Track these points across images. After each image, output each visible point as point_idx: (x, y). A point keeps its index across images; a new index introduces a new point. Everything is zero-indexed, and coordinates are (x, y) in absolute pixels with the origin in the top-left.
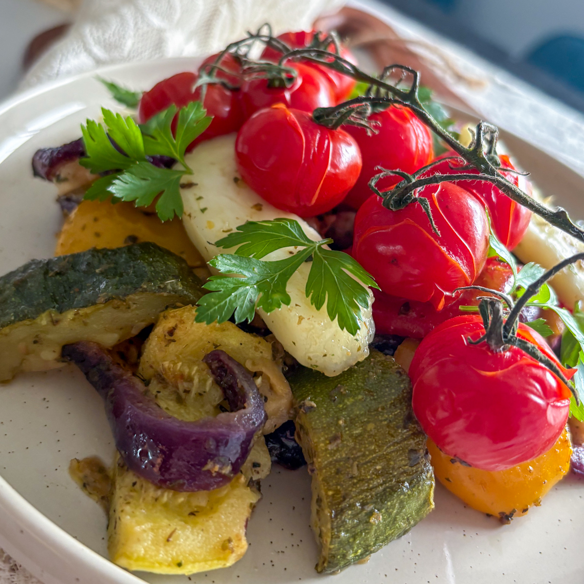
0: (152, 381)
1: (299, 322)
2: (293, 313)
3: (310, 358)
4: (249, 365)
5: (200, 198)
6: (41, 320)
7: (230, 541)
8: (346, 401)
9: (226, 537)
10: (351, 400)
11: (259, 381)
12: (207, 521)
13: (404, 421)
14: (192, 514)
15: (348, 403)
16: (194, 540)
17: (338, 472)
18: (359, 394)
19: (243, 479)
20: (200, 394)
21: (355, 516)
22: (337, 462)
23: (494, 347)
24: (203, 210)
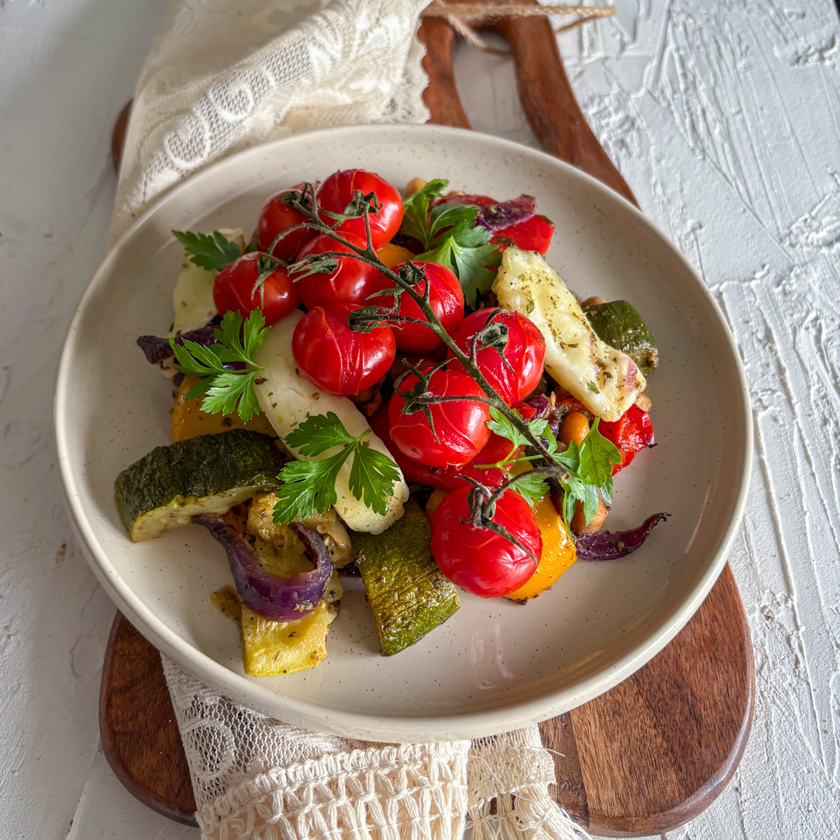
0: (256, 541)
1: (345, 512)
2: (340, 506)
3: (358, 527)
4: (319, 529)
5: (271, 394)
6: (173, 505)
7: (315, 652)
8: (387, 552)
9: (313, 650)
10: (391, 551)
11: (327, 542)
12: (300, 641)
13: (428, 562)
14: (291, 635)
15: (388, 554)
16: (292, 656)
17: (383, 600)
18: (396, 546)
19: (324, 606)
20: (291, 547)
21: (398, 626)
22: (383, 594)
23: (475, 526)
24: (275, 405)
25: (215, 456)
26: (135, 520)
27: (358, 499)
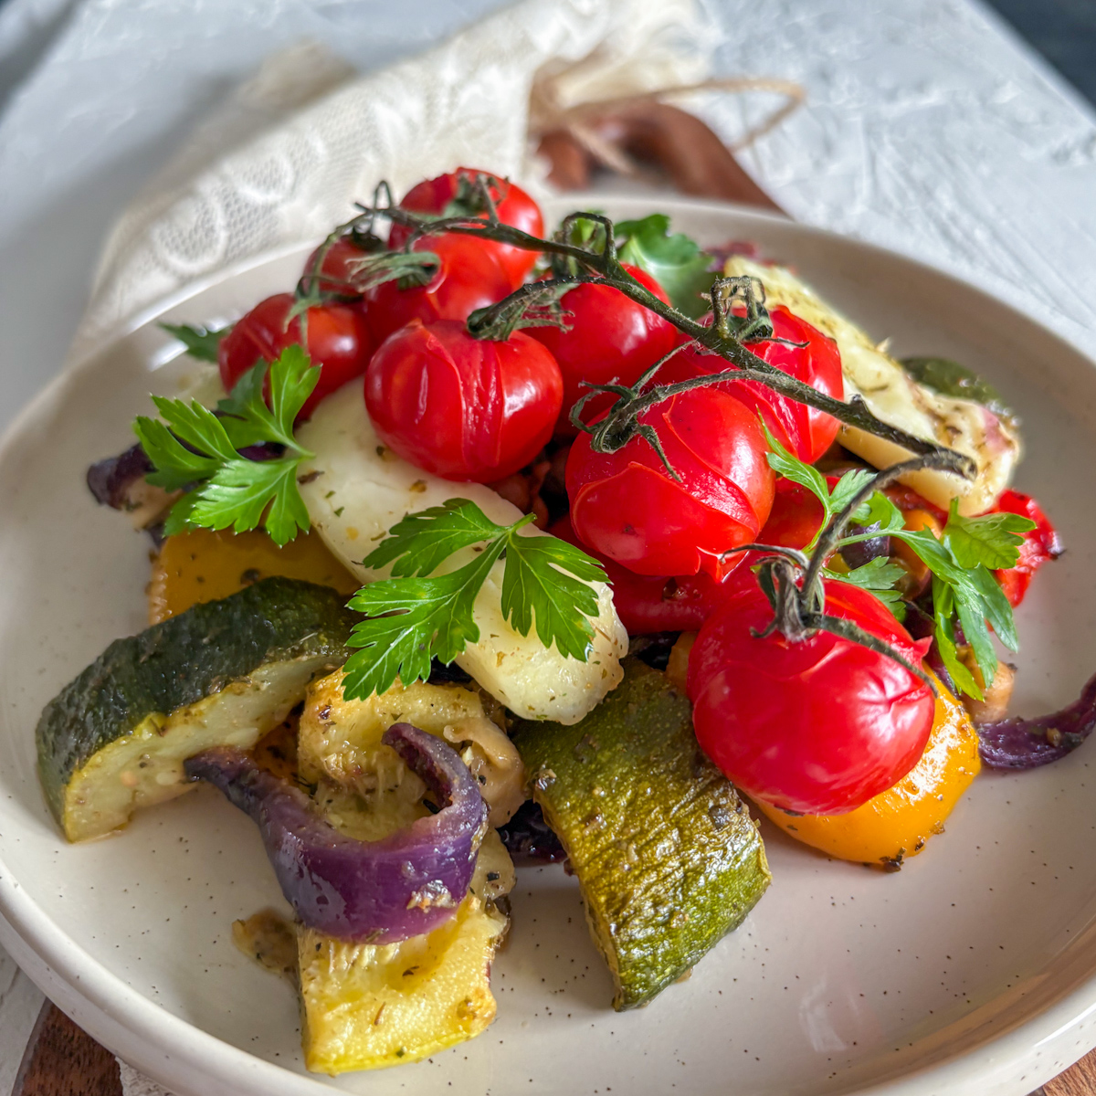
0: (319, 786)
1: (500, 663)
2: (487, 650)
3: (531, 708)
4: (449, 734)
5: (331, 494)
6: (141, 734)
7: (467, 1001)
8: (599, 757)
9: (461, 997)
10: (608, 754)
11: (468, 756)
12: (429, 981)
13: (692, 767)
14: (408, 973)
15: (604, 760)
16: (414, 1014)
17: (606, 865)
18: (617, 742)
19: (476, 904)
20: (391, 791)
21: (647, 923)
22: (603, 851)
23: (790, 636)
24: (338, 513)
25: (225, 627)
26: (68, 783)
27: (524, 633)
